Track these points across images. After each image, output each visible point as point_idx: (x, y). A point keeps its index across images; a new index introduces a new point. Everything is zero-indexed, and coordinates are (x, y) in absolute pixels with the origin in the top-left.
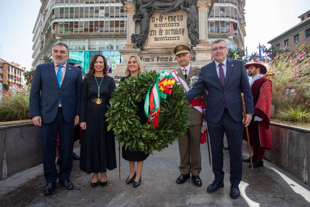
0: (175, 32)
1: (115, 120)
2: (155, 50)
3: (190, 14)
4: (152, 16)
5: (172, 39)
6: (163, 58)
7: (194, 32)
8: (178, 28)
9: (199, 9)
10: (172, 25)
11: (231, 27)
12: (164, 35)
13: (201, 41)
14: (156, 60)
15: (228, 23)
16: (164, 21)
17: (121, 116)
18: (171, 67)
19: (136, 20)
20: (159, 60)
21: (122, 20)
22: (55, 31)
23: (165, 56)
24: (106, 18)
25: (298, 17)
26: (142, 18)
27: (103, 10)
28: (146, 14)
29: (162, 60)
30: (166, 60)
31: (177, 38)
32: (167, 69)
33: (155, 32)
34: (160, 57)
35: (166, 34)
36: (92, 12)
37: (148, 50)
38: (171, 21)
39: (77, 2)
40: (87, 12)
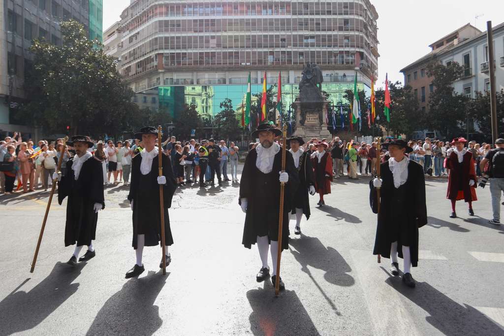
2: (307, 126)
8: (316, 118)
10: (313, 116)
11: (356, 58)
15: (353, 54)
21: (236, 51)
22: (157, 62)
24: (218, 48)
25: (429, 46)
27: (214, 40)
31: (315, 121)
33: (307, 119)
35: (311, 120)
36: (201, 41)
39: (184, 30)
40: (196, 42)
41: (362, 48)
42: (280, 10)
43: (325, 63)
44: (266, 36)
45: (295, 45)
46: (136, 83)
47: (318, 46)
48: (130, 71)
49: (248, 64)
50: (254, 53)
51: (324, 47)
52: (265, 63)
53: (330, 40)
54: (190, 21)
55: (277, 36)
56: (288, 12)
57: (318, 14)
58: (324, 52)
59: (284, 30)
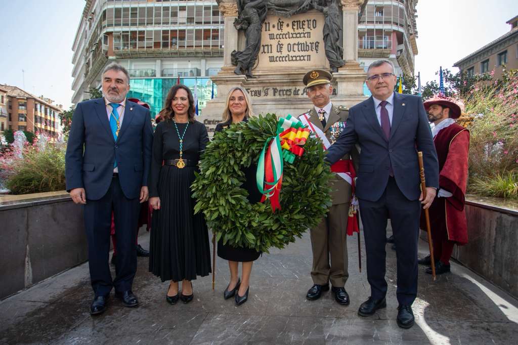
0: (304, 47)
1: (207, 197)
2: (270, 77)
3: (328, 18)
4: (266, 21)
5: (298, 58)
6: (283, 91)
7: (335, 47)
8: (309, 41)
9: (344, 8)
10: (298, 35)
11: (393, 39)
12: (285, 52)
13: (347, 62)
14: (273, 94)
15: (388, 33)
16: (286, 30)
17: (216, 189)
18: (296, 106)
19: (238, 27)
20: (277, 94)
21: (215, 28)
22: (108, 46)
23: (286, 88)
24: (189, 24)
25: (507, 23)
26: (249, 24)
27: (184, 12)
28: (255, 18)
29: (281, 93)
30: (288, 93)
31: (306, 58)
32: (290, 109)
33: (270, 47)
34: (279, 88)
35: (289, 51)
36: (166, 15)
37: (259, 78)
38: (298, 29)
40: (158, 15)
41: (402, 26)
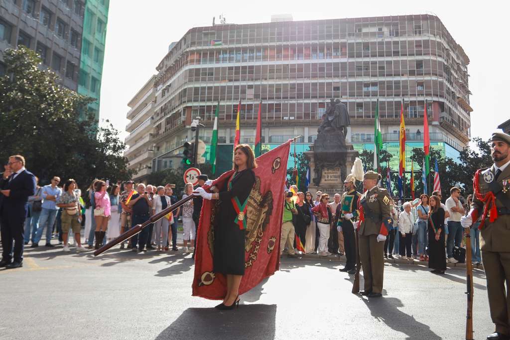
0: (335, 177)
2: (325, 186)
3: (342, 169)
4: (324, 169)
5: (334, 180)
8: (337, 175)
9: (346, 167)
11: (434, 109)
15: (429, 104)
16: (330, 171)
19: (315, 171)
21: (278, 103)
22: (185, 117)
24: (255, 99)
27: (252, 89)
28: (320, 168)
33: (325, 177)
35: (331, 178)
36: (236, 92)
37: (322, 186)
38: (333, 171)
39: (217, 79)
40: (230, 92)
41: (442, 96)
42: (334, 54)
43: (392, 116)
44: (315, 85)
45: (352, 95)
46: (167, 142)
47: (383, 95)
48: (160, 129)
49: (292, 118)
50: (300, 105)
51: (390, 97)
52: (313, 117)
53: (397, 87)
54: (224, 68)
55: (329, 84)
56: (344, 55)
57: (381, 55)
58: (390, 103)
59: (338, 76)
